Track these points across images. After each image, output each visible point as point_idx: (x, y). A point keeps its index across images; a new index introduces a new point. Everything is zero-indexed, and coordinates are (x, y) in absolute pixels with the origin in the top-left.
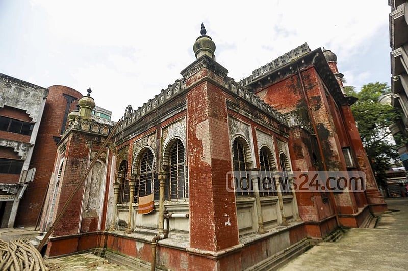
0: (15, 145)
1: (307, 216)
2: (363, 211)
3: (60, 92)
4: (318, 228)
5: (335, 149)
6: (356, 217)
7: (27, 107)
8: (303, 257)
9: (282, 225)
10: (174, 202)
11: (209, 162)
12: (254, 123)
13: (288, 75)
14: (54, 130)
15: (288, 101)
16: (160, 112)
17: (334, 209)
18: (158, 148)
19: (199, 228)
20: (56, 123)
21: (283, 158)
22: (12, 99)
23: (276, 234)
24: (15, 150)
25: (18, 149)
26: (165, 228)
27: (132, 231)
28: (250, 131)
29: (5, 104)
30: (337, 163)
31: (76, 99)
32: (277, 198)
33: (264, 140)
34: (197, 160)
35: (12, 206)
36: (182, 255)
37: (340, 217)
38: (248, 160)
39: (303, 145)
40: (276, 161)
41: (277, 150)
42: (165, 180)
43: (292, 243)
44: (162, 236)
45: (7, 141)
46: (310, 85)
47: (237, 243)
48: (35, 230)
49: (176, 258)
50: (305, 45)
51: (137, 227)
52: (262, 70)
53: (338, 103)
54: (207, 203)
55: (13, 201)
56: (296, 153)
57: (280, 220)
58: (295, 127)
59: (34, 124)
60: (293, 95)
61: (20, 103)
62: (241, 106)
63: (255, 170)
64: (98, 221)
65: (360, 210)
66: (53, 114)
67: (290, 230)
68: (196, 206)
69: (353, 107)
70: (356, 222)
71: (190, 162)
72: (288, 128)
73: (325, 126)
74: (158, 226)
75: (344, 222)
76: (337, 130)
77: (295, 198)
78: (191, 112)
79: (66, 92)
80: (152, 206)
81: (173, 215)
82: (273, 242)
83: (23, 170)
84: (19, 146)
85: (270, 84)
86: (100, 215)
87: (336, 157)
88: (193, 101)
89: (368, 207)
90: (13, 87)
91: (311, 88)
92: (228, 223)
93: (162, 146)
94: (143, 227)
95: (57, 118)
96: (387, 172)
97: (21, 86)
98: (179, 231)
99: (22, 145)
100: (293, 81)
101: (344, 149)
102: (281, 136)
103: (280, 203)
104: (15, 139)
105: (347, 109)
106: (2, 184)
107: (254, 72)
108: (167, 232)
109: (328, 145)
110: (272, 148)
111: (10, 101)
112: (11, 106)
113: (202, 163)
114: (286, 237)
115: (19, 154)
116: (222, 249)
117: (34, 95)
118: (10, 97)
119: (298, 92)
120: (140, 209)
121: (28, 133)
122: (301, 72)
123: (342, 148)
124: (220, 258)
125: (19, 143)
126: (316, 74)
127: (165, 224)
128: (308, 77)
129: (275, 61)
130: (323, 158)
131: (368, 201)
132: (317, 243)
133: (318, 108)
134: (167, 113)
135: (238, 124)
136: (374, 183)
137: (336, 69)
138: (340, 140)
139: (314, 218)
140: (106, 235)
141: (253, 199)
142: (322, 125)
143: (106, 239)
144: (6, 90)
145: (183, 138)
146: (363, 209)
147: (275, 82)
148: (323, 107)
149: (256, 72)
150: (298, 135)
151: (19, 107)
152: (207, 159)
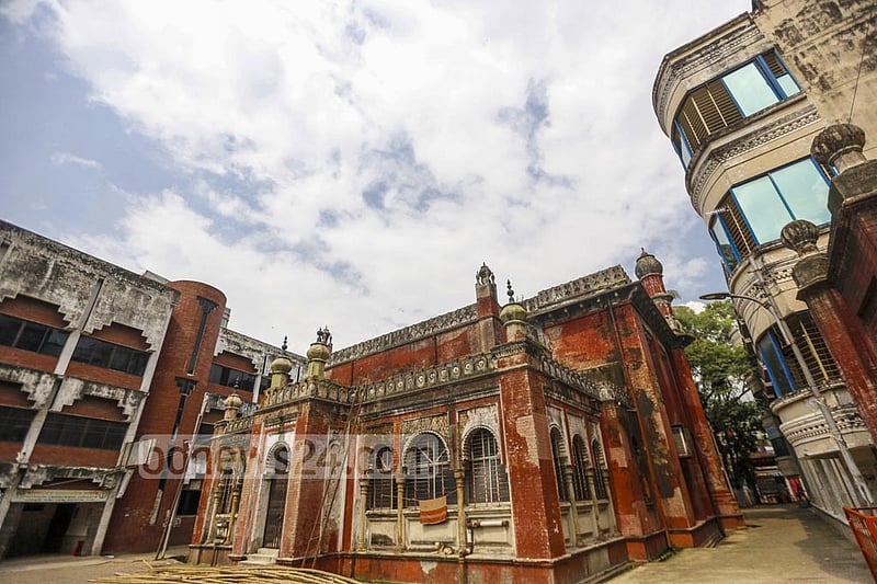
0: (120, 394)
1: (627, 528)
2: (704, 525)
3: (194, 293)
4: (643, 545)
5: (662, 430)
6: (691, 532)
7: (145, 324)
8: (628, 575)
9: (598, 539)
10: (481, 506)
11: (537, 464)
12: (565, 406)
13: (594, 309)
14: (179, 364)
15: (594, 351)
16: (456, 390)
17: (661, 521)
18: (454, 436)
19: (528, 535)
20: (183, 352)
21: (595, 447)
22: (124, 311)
23: (595, 549)
24: (120, 404)
25: (124, 402)
26: (469, 541)
27: (405, 549)
28: (563, 417)
29: (114, 319)
30: (665, 452)
31: (216, 305)
32: (591, 503)
33: (577, 426)
34: (520, 460)
35: (102, 512)
36: (503, 569)
37: (671, 532)
38: (562, 455)
39: (620, 428)
40: (588, 452)
41: (589, 438)
42: (464, 479)
43: (612, 564)
44: (468, 550)
45: (110, 387)
46: (626, 329)
47: (565, 553)
48: (157, 560)
49: (494, 574)
50: (618, 267)
51: (413, 542)
52: (554, 294)
53: (666, 345)
54: (537, 508)
55: (104, 503)
56: (610, 439)
57: (596, 534)
58: (609, 402)
59: (150, 354)
60: (602, 341)
61: (135, 317)
62: (555, 389)
63: (569, 466)
64: (337, 536)
65: (700, 523)
66: (178, 334)
67: (609, 546)
68: (521, 512)
69: (689, 349)
70: (691, 540)
71: (510, 461)
72: (600, 403)
73: (648, 395)
74: (455, 539)
75: (676, 540)
76: (665, 398)
77: (611, 504)
78: (507, 401)
79: (202, 294)
80: (444, 513)
81: (483, 523)
82: (593, 559)
83: (125, 442)
84: (126, 396)
85: (567, 319)
86: (341, 527)
87: (663, 441)
88: (509, 388)
89: (716, 519)
90: (128, 288)
91: (627, 335)
92: (556, 530)
93: (460, 435)
94: (425, 543)
95: (185, 343)
96: (753, 456)
97: (140, 287)
98: (490, 544)
99: (131, 395)
100: (601, 320)
101: (674, 429)
102: (592, 415)
103: (595, 510)
104: (119, 384)
105: (680, 355)
106: (95, 469)
107: (540, 294)
108: (471, 546)
109: (653, 423)
110: (584, 435)
111: (121, 313)
112: (122, 323)
113: (528, 464)
114: (605, 554)
115: (126, 413)
116: (556, 556)
117: (158, 301)
118: (122, 307)
119: (609, 338)
120: (422, 517)
121: (139, 371)
122: (614, 308)
123: (672, 427)
124: (556, 566)
125: (127, 391)
126: (634, 313)
127: (469, 536)
128: (623, 317)
129: (574, 283)
130: (645, 442)
131: (715, 510)
132: (642, 564)
133: (637, 366)
134: (468, 393)
135: (551, 410)
136: (723, 480)
137: (663, 286)
138: (669, 414)
139: (637, 532)
140: (355, 557)
141: (569, 504)
142: (643, 392)
143: (354, 563)
144: (118, 293)
145: (495, 428)
146: (704, 522)
147: (574, 317)
148: (645, 366)
149: (545, 294)
150: (613, 413)
151: (134, 325)
152: (533, 458)
